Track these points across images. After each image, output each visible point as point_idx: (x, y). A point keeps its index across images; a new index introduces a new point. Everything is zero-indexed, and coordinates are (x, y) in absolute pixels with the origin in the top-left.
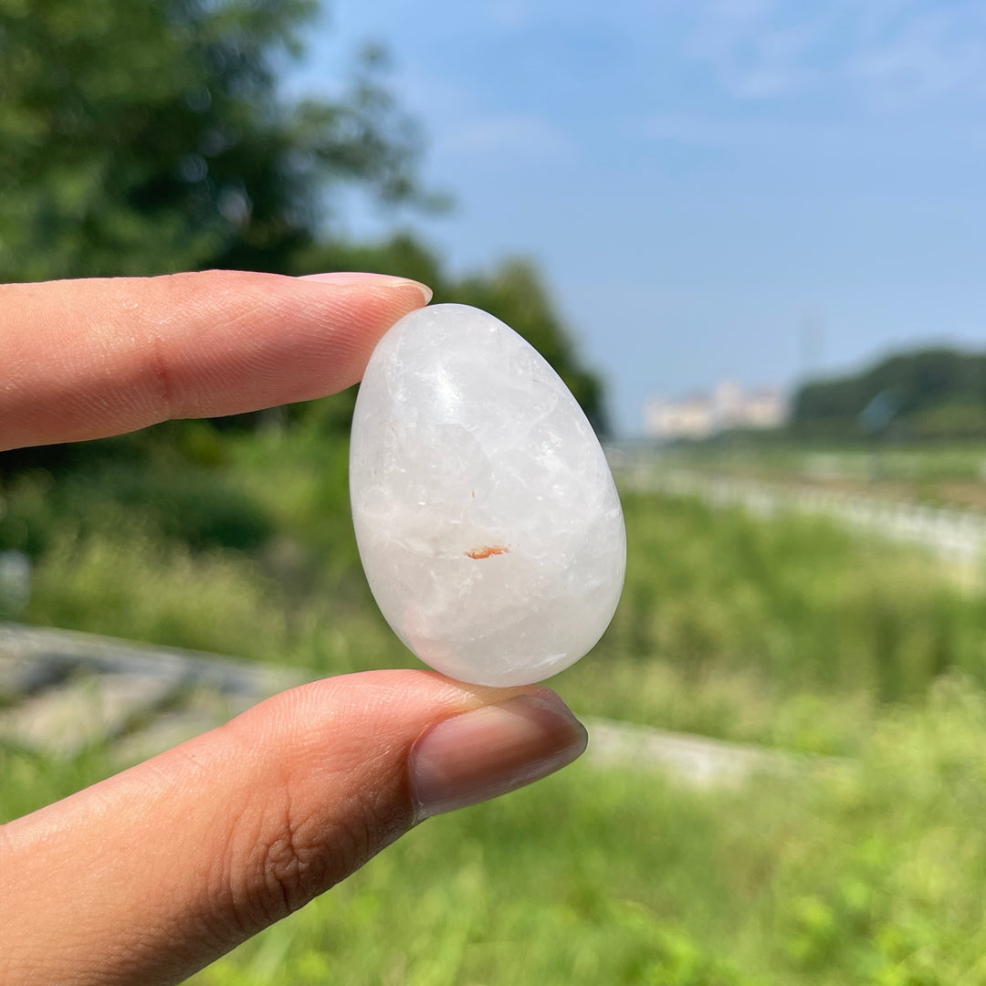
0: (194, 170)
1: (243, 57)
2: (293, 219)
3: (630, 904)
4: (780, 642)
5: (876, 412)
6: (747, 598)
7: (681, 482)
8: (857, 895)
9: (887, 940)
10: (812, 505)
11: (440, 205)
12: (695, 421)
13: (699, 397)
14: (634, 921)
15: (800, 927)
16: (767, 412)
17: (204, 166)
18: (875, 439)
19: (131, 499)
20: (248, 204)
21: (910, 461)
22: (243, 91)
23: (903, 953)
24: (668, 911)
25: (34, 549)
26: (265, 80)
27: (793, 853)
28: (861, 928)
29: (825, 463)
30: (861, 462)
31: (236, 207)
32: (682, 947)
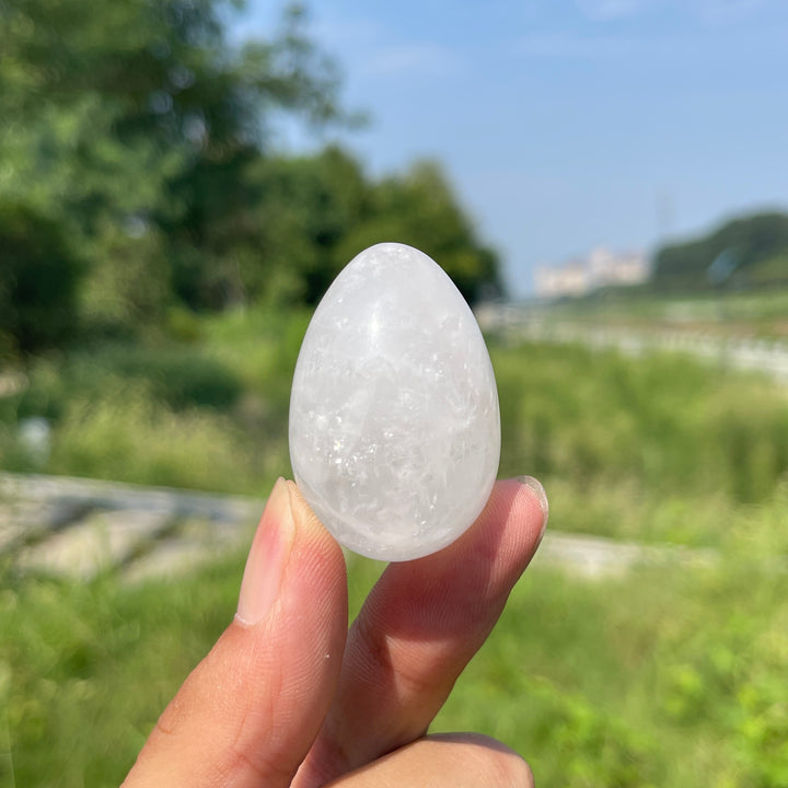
0: (161, 104)
1: (196, 12)
2: (244, 138)
3: (540, 678)
4: (652, 457)
5: (720, 267)
6: (624, 423)
7: (566, 332)
8: (724, 660)
9: (747, 696)
10: (672, 345)
11: (360, 121)
12: (576, 281)
13: (578, 263)
14: (543, 692)
15: (677, 690)
16: (633, 271)
17: (170, 101)
18: (721, 289)
19: (129, 371)
20: (206, 128)
21: (751, 304)
22: (199, 38)
23: (761, 707)
24: (570, 682)
25: (53, 415)
26: (215, 29)
27: (670, 630)
28: (726, 687)
29: (681, 310)
30: (710, 308)
31: (197, 130)
32: (582, 712)
